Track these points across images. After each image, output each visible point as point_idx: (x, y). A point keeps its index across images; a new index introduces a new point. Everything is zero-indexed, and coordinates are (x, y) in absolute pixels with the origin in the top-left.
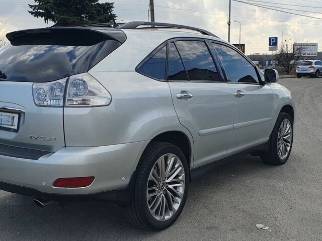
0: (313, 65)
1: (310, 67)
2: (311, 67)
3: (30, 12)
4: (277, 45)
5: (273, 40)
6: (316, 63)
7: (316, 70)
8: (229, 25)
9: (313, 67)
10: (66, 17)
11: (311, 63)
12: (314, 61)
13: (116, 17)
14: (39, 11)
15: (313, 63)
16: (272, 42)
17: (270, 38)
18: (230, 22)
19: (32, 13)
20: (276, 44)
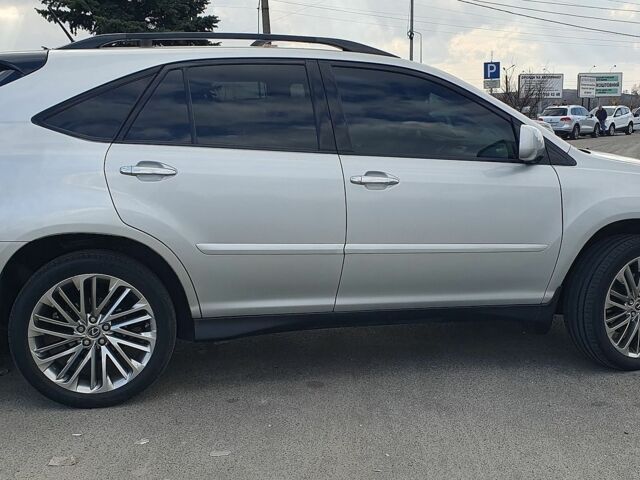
0: (569, 115)
1: (562, 119)
2: (565, 119)
3: (39, 12)
4: (499, 77)
5: (492, 68)
6: (574, 112)
7: (573, 124)
8: (411, 38)
9: (569, 119)
10: (118, 21)
11: (564, 112)
12: (570, 108)
13: (217, 22)
14: (60, 8)
15: (569, 112)
16: (489, 71)
17: (486, 65)
18: (412, 33)
19: (44, 13)
20: (496, 75)
